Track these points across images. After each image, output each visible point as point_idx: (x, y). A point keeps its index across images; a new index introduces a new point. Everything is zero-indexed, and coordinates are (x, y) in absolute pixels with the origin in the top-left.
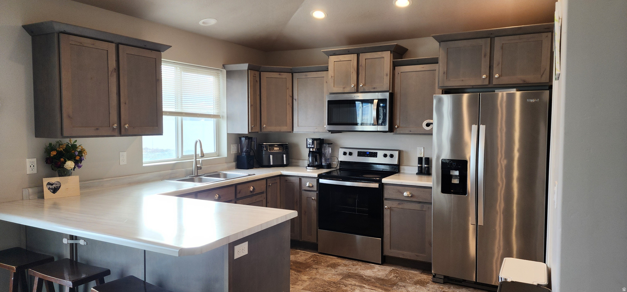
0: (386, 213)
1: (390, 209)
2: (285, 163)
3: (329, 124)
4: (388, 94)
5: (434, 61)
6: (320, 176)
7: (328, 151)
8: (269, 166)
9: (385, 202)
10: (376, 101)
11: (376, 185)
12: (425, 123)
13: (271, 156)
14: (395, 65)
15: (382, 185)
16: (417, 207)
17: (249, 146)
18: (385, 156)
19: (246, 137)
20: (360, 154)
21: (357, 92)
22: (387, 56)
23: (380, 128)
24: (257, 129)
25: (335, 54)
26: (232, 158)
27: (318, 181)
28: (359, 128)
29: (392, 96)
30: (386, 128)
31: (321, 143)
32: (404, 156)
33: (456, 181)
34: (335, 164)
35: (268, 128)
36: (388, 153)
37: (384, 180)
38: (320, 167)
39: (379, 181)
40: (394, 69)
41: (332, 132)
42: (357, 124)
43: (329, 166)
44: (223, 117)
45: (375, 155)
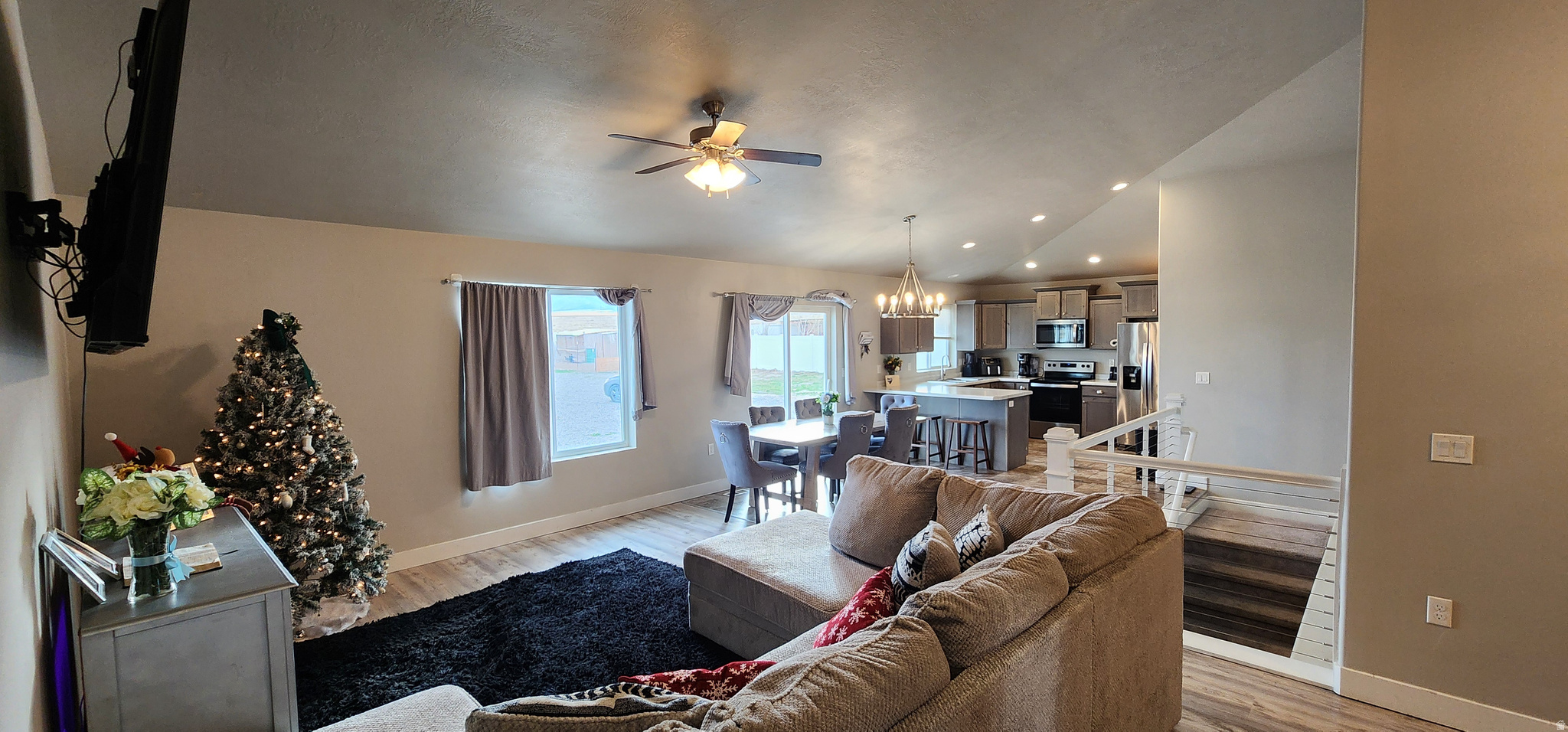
0: (1084, 406)
1: (1087, 403)
2: (999, 373)
3: (1037, 342)
4: (1084, 320)
5: (1120, 297)
6: (1031, 381)
7: (1035, 363)
8: (987, 375)
9: (1083, 398)
10: (1075, 326)
11: (1076, 386)
12: (1112, 342)
13: (989, 368)
14: (1090, 299)
15: (1080, 386)
16: (1107, 400)
17: (973, 359)
18: (1083, 366)
19: (970, 353)
20: (1062, 365)
21: (1061, 318)
22: (1084, 293)
23: (1079, 345)
24: (980, 348)
25: (1042, 290)
26: (959, 370)
27: (1030, 385)
28: (1056, 345)
29: (1088, 322)
30: (1084, 345)
31: (1029, 357)
32: (1098, 366)
33: (1133, 381)
34: (1041, 374)
35: (986, 346)
36: (1086, 364)
37: (1082, 383)
38: (1028, 376)
39: (1079, 384)
40: (1089, 302)
41: (1040, 348)
42: (1054, 342)
43: (1036, 375)
44: (953, 338)
45: (1075, 366)
